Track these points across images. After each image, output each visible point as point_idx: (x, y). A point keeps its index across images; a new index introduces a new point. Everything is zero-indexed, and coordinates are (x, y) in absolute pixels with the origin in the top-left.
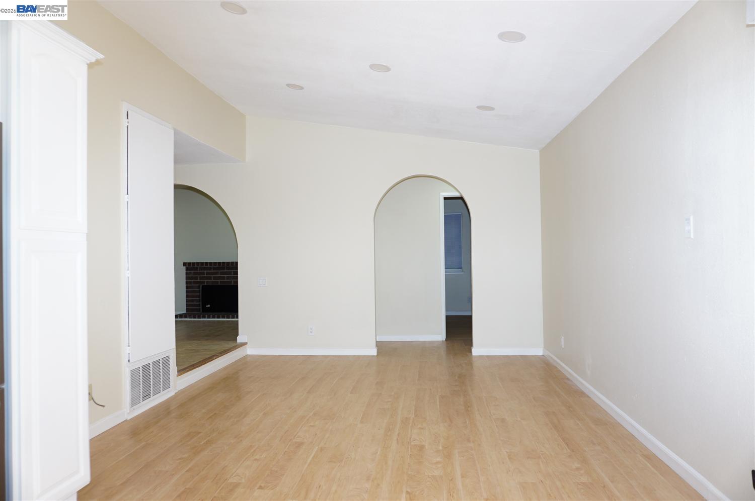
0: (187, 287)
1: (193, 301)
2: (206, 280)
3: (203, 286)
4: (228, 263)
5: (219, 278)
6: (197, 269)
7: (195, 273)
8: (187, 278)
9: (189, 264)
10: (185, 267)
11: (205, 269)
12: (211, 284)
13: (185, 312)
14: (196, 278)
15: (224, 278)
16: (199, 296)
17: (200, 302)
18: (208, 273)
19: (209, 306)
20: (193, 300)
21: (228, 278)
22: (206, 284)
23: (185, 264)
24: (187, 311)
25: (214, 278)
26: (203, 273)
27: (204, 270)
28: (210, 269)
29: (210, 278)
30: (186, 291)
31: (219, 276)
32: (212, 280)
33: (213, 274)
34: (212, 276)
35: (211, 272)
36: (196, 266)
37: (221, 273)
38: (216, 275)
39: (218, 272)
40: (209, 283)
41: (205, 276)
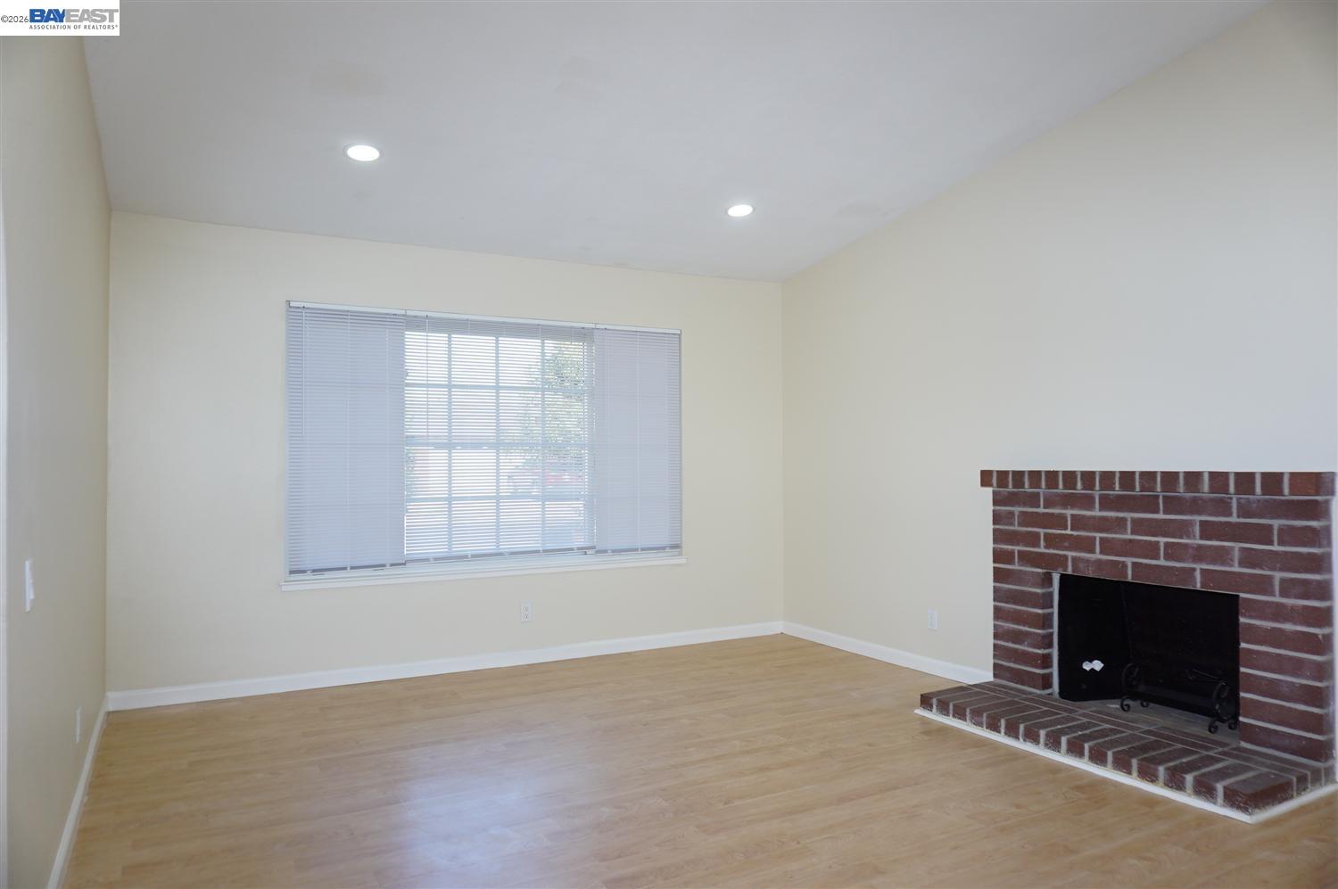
0: (999, 575)
1: (1017, 637)
2: (1070, 554)
3: (1063, 578)
4: (1170, 478)
5: (1129, 548)
6: (1033, 500)
7: (1027, 519)
8: (998, 536)
9: (1003, 475)
10: (989, 491)
11: (1068, 501)
12: (1090, 573)
13: (987, 676)
14: (1033, 539)
15: (1152, 551)
16: (1045, 621)
17: (1050, 645)
18: (1078, 523)
19: (1097, 665)
20: (1021, 632)
21: (1172, 553)
22: (1070, 571)
23: (986, 478)
24: (995, 676)
25: (1107, 546)
26: (1060, 521)
27: (1065, 506)
28: (1087, 502)
29: (1088, 545)
30: (996, 590)
31: (1129, 536)
32: (1097, 556)
33: (1102, 525)
34: (1098, 535)
35: (1094, 517)
36: (1027, 488)
37: (1139, 526)
38: (1116, 533)
39: (1124, 520)
40: (1081, 565)
41: (1069, 532)
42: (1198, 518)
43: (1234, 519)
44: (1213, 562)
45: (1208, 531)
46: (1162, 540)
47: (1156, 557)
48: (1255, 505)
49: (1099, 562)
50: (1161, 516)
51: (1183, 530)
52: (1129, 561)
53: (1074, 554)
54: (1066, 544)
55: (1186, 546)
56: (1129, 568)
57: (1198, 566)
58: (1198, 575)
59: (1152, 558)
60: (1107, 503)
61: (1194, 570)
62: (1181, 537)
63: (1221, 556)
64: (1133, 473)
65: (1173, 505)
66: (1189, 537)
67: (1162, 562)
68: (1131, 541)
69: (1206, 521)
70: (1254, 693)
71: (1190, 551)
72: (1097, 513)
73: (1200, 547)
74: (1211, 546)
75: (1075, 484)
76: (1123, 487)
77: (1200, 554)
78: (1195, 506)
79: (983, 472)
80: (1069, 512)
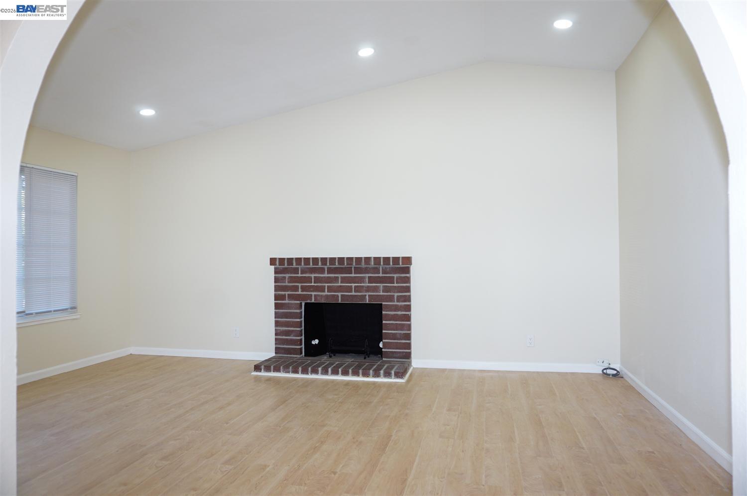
0: (277, 306)
1: (287, 333)
2: (313, 293)
3: (306, 304)
4: (359, 260)
5: (340, 289)
6: (296, 271)
7: (292, 280)
8: (277, 288)
9: (282, 260)
10: (273, 267)
11: (312, 271)
12: (323, 301)
13: (273, 354)
14: (296, 289)
15: (349, 289)
16: (299, 324)
17: (301, 334)
18: (317, 280)
19: (318, 340)
20: (289, 331)
21: (357, 289)
22: (313, 301)
23: (273, 261)
24: (276, 353)
25: (330, 289)
26: (309, 280)
28: (322, 271)
29: (322, 289)
30: (276, 313)
31: (340, 284)
32: (326, 293)
33: (329, 280)
34: (326, 285)
35: (325, 277)
36: (294, 265)
37: (344, 280)
38: (334, 283)
39: (338, 277)
40: (319, 298)
41: (313, 284)
42: (367, 275)
43: (381, 275)
44: (373, 291)
45: (371, 280)
46: (353, 285)
47: (351, 292)
48: (388, 269)
49: (327, 296)
50: (353, 275)
51: (361, 280)
52: (339, 294)
53: (315, 293)
54: (312, 289)
55: (363, 286)
56: (340, 297)
57: (367, 294)
58: (367, 297)
59: (349, 292)
60: (330, 271)
61: (366, 295)
62: (361, 283)
63: (376, 289)
64: (344, 258)
65: (358, 270)
66: (364, 283)
67: (353, 293)
68: (340, 286)
69: (370, 277)
70: (388, 339)
71: (364, 288)
72: (326, 275)
73: (368, 286)
74: (372, 286)
75: (318, 263)
76: (339, 264)
77: (368, 289)
78: (366, 271)
79: (271, 259)
80: (313, 276)
